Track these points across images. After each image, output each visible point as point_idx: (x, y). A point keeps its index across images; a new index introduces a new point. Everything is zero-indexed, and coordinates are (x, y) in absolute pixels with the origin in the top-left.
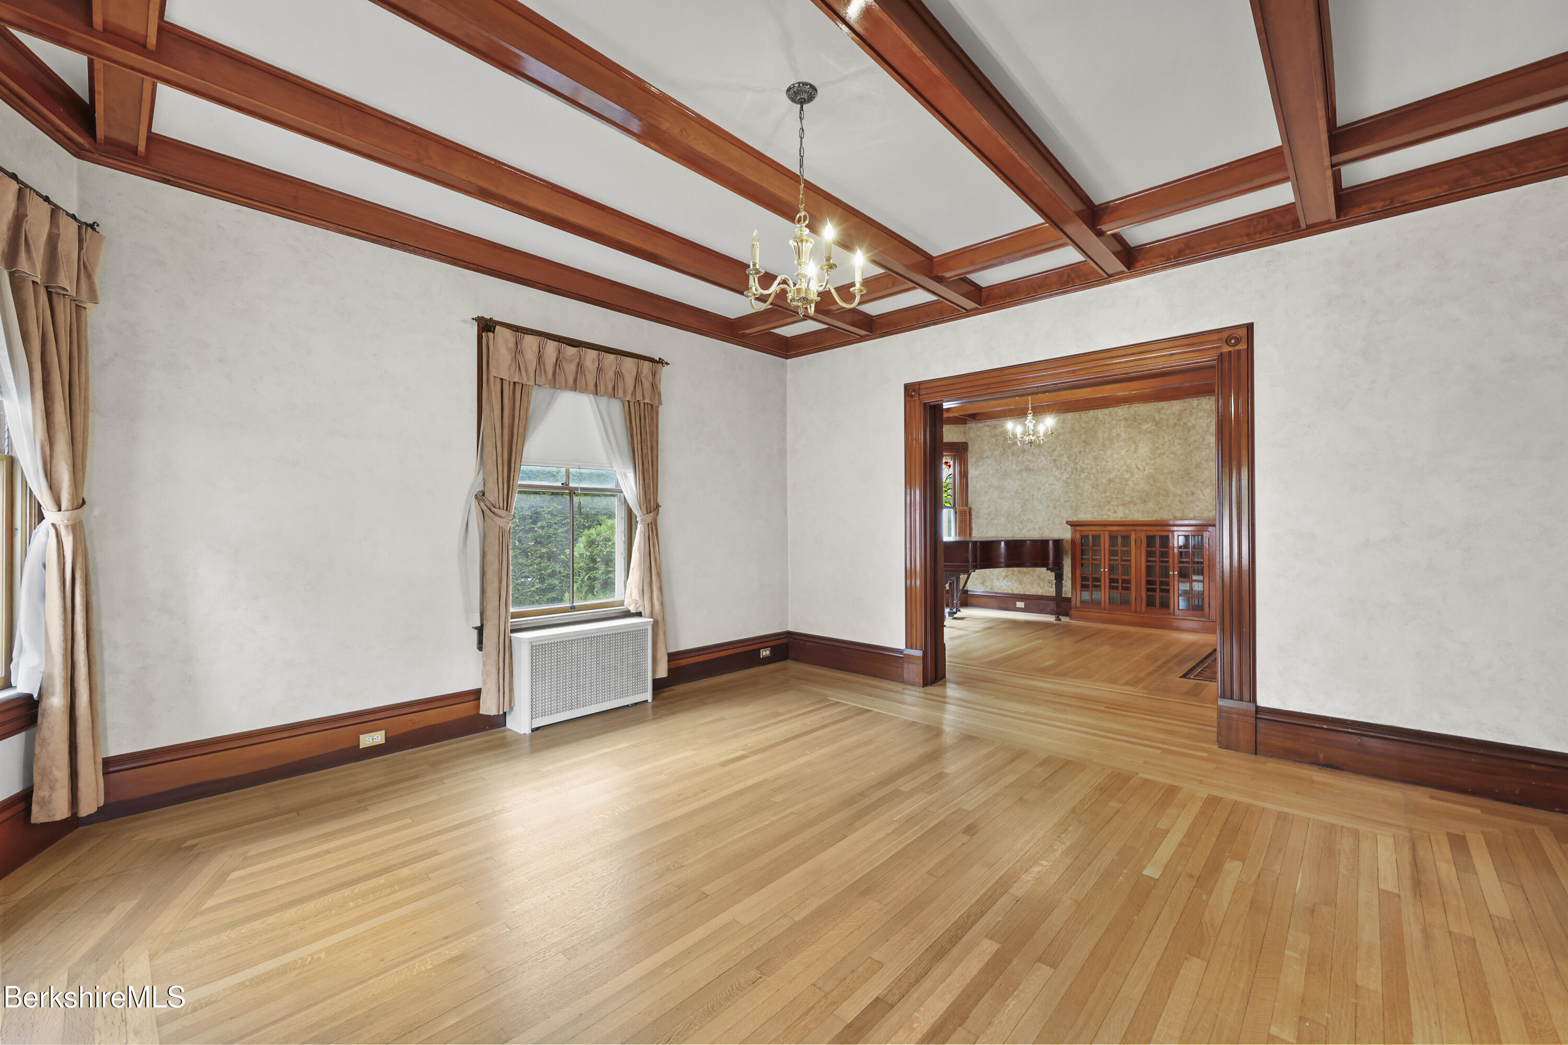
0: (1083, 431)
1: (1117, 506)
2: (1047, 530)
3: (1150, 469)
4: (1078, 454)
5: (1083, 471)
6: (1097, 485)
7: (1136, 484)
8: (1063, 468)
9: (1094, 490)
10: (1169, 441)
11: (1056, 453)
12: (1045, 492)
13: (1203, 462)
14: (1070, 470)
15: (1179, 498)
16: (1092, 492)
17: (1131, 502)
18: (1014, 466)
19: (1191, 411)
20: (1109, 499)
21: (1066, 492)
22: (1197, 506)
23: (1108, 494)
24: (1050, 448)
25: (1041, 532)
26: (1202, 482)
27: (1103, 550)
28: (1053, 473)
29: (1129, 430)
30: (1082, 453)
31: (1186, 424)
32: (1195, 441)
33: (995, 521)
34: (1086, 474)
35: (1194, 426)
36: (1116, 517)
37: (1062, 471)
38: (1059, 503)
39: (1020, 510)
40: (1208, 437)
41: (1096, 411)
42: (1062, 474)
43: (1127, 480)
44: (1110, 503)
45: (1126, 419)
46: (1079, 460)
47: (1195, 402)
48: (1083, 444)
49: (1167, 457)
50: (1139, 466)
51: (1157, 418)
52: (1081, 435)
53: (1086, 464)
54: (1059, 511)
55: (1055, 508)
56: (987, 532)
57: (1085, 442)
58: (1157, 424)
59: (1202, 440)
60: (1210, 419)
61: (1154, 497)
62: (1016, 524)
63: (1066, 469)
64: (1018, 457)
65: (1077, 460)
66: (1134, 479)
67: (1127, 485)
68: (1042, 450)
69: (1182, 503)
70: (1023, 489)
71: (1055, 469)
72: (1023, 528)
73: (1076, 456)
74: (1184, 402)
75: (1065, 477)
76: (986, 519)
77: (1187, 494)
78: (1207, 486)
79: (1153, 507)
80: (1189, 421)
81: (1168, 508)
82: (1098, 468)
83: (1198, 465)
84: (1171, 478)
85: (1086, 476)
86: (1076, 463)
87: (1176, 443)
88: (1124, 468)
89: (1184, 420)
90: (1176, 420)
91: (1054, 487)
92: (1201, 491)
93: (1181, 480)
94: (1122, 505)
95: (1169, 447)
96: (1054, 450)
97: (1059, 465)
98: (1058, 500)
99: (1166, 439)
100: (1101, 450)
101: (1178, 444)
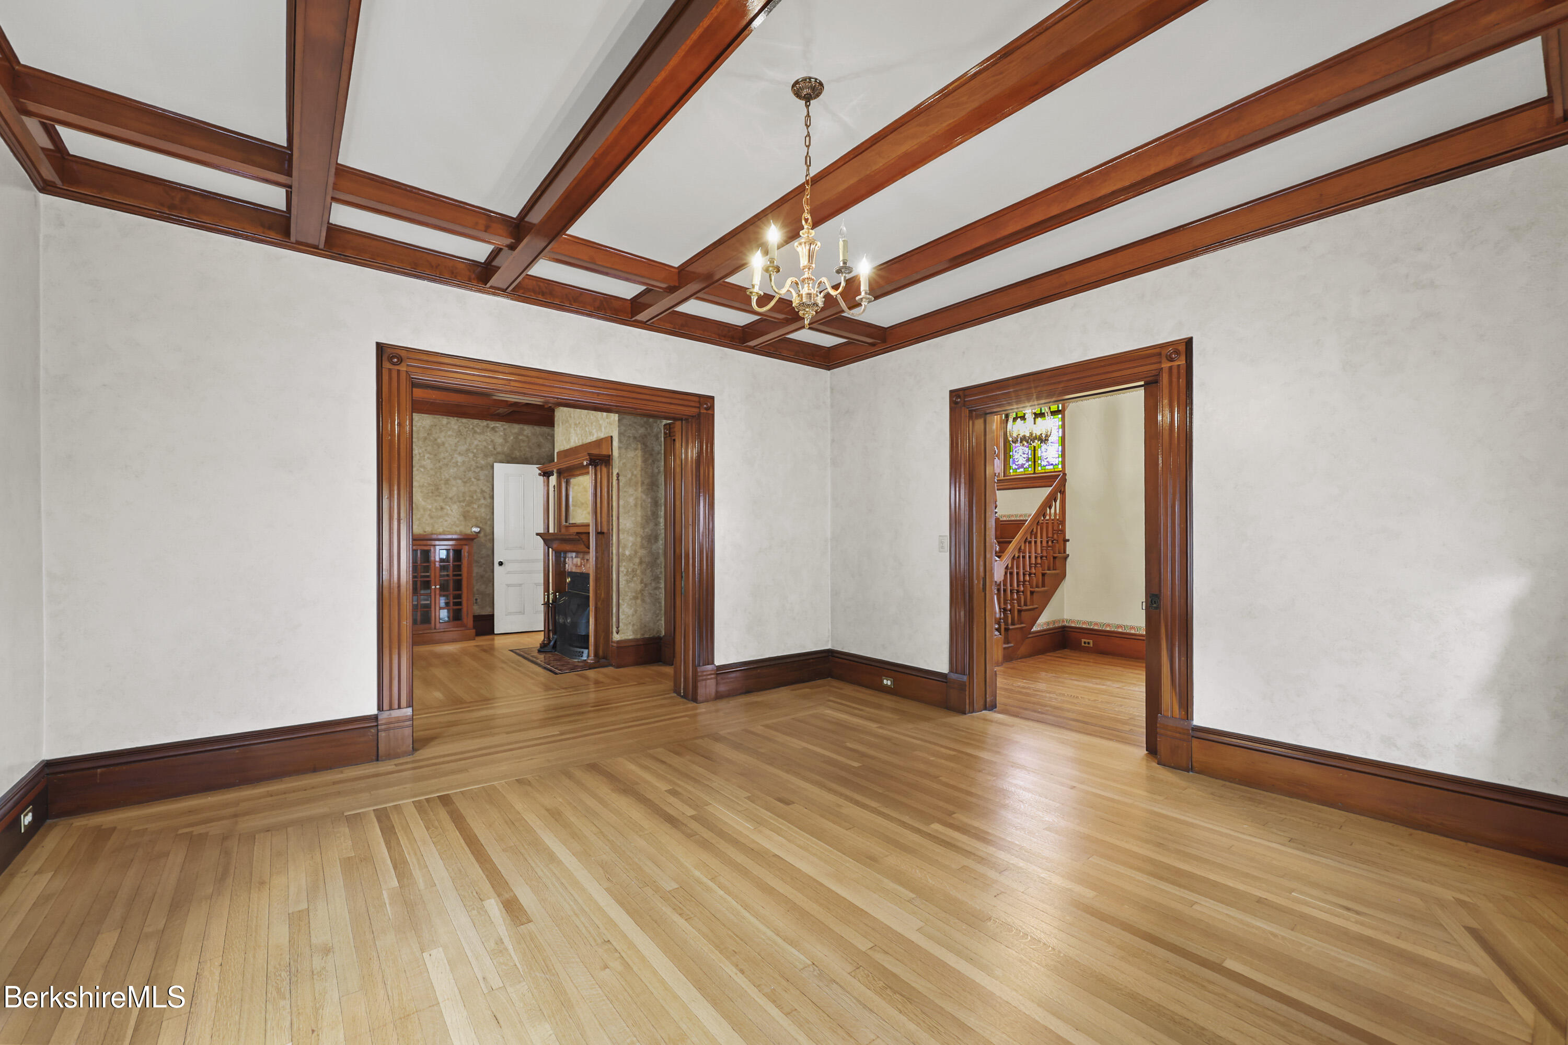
10: (420, 454)
13: (451, 479)
15: (429, 512)
19: (440, 428)
22: (446, 521)
26: (451, 499)
31: (436, 440)
32: (444, 458)
35: (443, 444)
40: (456, 456)
47: (444, 420)
59: (450, 457)
60: (458, 439)
69: (431, 517)
74: (435, 418)
77: (436, 509)
78: (455, 503)
80: (439, 437)
83: (447, 482)
84: (421, 492)
87: (426, 457)
89: (434, 436)
90: (426, 435)
93: (430, 494)
95: (419, 460)
101: (428, 458)
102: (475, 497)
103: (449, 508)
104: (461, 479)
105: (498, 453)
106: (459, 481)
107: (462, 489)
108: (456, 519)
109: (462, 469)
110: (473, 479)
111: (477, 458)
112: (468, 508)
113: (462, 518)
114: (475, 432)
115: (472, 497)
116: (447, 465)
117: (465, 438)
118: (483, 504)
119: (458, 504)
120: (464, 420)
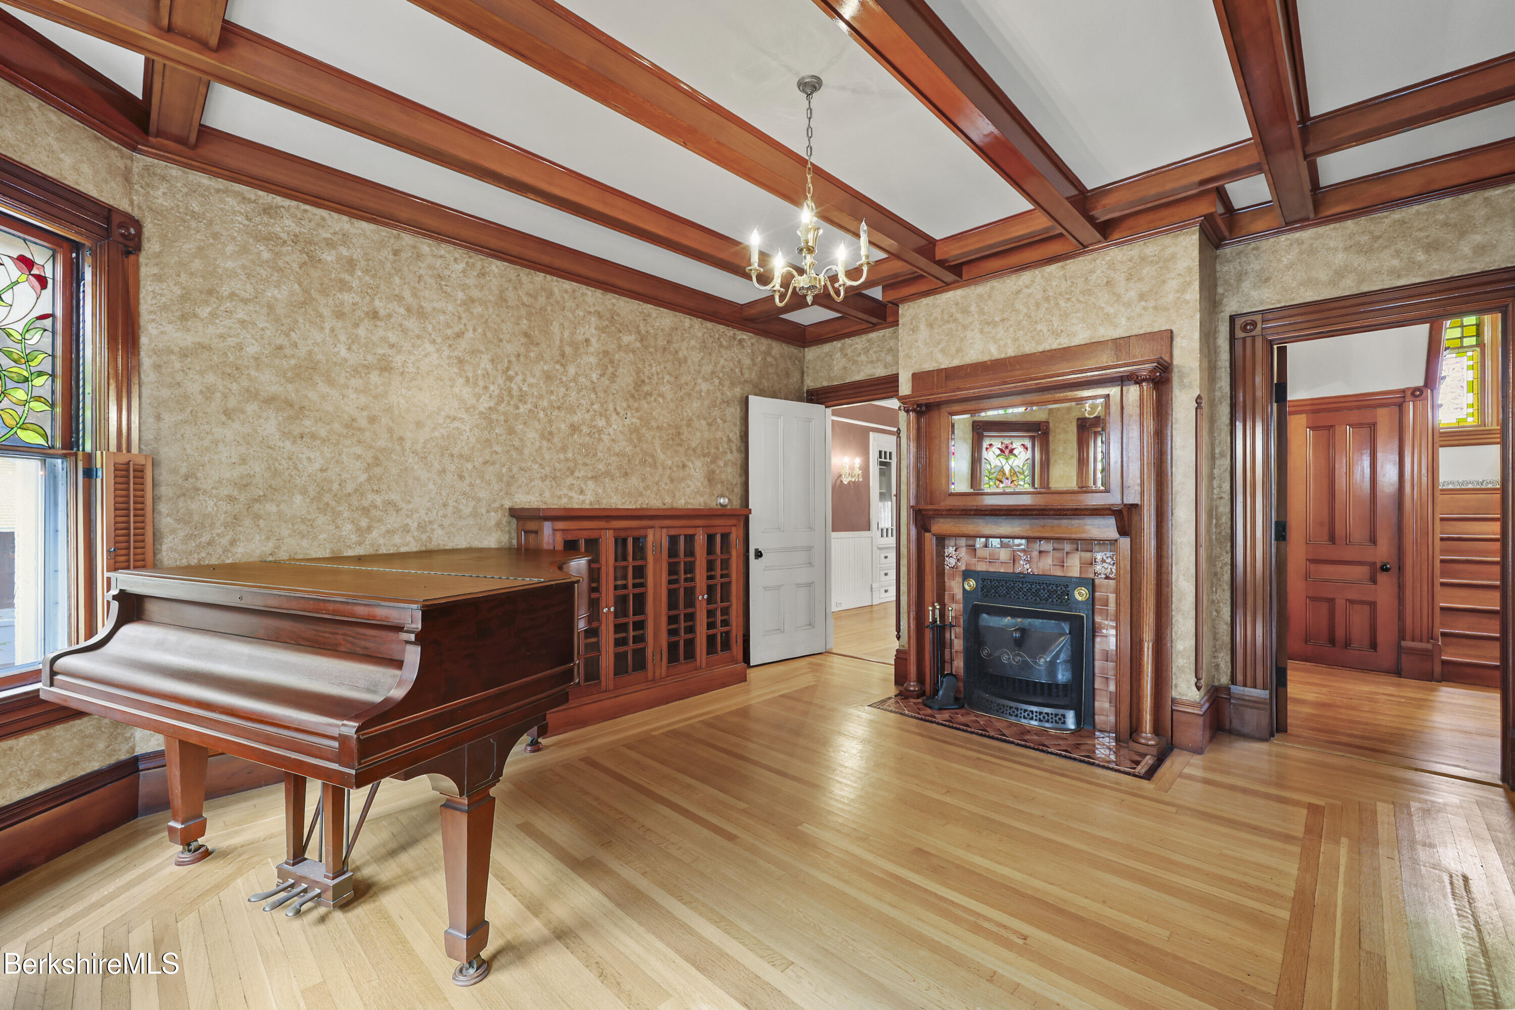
0: (523, 312)
1: (586, 479)
2: (440, 532)
3: (633, 416)
4: (513, 359)
5: (522, 398)
6: (551, 433)
7: (613, 440)
8: (481, 383)
9: (545, 443)
10: (658, 374)
11: (463, 344)
12: (436, 434)
13: (694, 418)
14: (497, 392)
15: (669, 472)
16: (540, 447)
17: (608, 474)
18: (343, 352)
20: (572, 464)
21: (488, 441)
22: (689, 487)
23: (570, 455)
24: (448, 326)
25: (424, 537)
26: (694, 450)
28: (456, 390)
29: (603, 335)
30: (522, 359)
31: (677, 352)
32: (686, 384)
33: (271, 508)
34: (529, 406)
35: (686, 359)
36: (583, 502)
37: (477, 390)
38: (469, 466)
39: (363, 477)
40: (699, 380)
41: (549, 277)
42: (478, 397)
43: (600, 431)
44: (572, 473)
45: (600, 316)
46: (517, 374)
47: (687, 321)
48: (523, 340)
49: (655, 400)
50: (619, 409)
51: (642, 328)
52: (519, 318)
53: (531, 385)
54: (471, 485)
55: (461, 477)
56: (233, 542)
57: (526, 335)
58: (642, 340)
59: (693, 383)
60: (702, 354)
61: (638, 467)
62: (346, 514)
63: (486, 388)
64: (356, 325)
65: (511, 373)
66: (611, 430)
67: (600, 440)
68: (430, 328)
69: (672, 480)
70: (372, 420)
71: (461, 381)
72: (369, 529)
73: (509, 362)
74: (676, 316)
75: (486, 405)
76: (231, 499)
77: (678, 466)
78: (699, 457)
79: (636, 484)
80: (680, 348)
81: (655, 489)
82: (553, 397)
83: (689, 422)
84: (660, 437)
85: (530, 410)
86: (510, 379)
87: (665, 380)
88: (596, 407)
89: (674, 345)
90: (665, 343)
91: (456, 424)
93: (670, 442)
94: (592, 477)
95: (657, 384)
96: (459, 335)
97: (470, 375)
98: (468, 459)
99: (654, 369)
100: (557, 362)
101: (668, 382)
102: (721, 450)
103: (692, 466)
104: (705, 419)
105: (746, 381)
106: (703, 422)
107: (706, 435)
108: (699, 484)
109: (706, 403)
110: (717, 420)
111: (723, 386)
112: (713, 467)
113: (706, 483)
114: (721, 346)
115: (718, 449)
116: (689, 395)
117: (710, 354)
119: (702, 458)
120: (709, 325)
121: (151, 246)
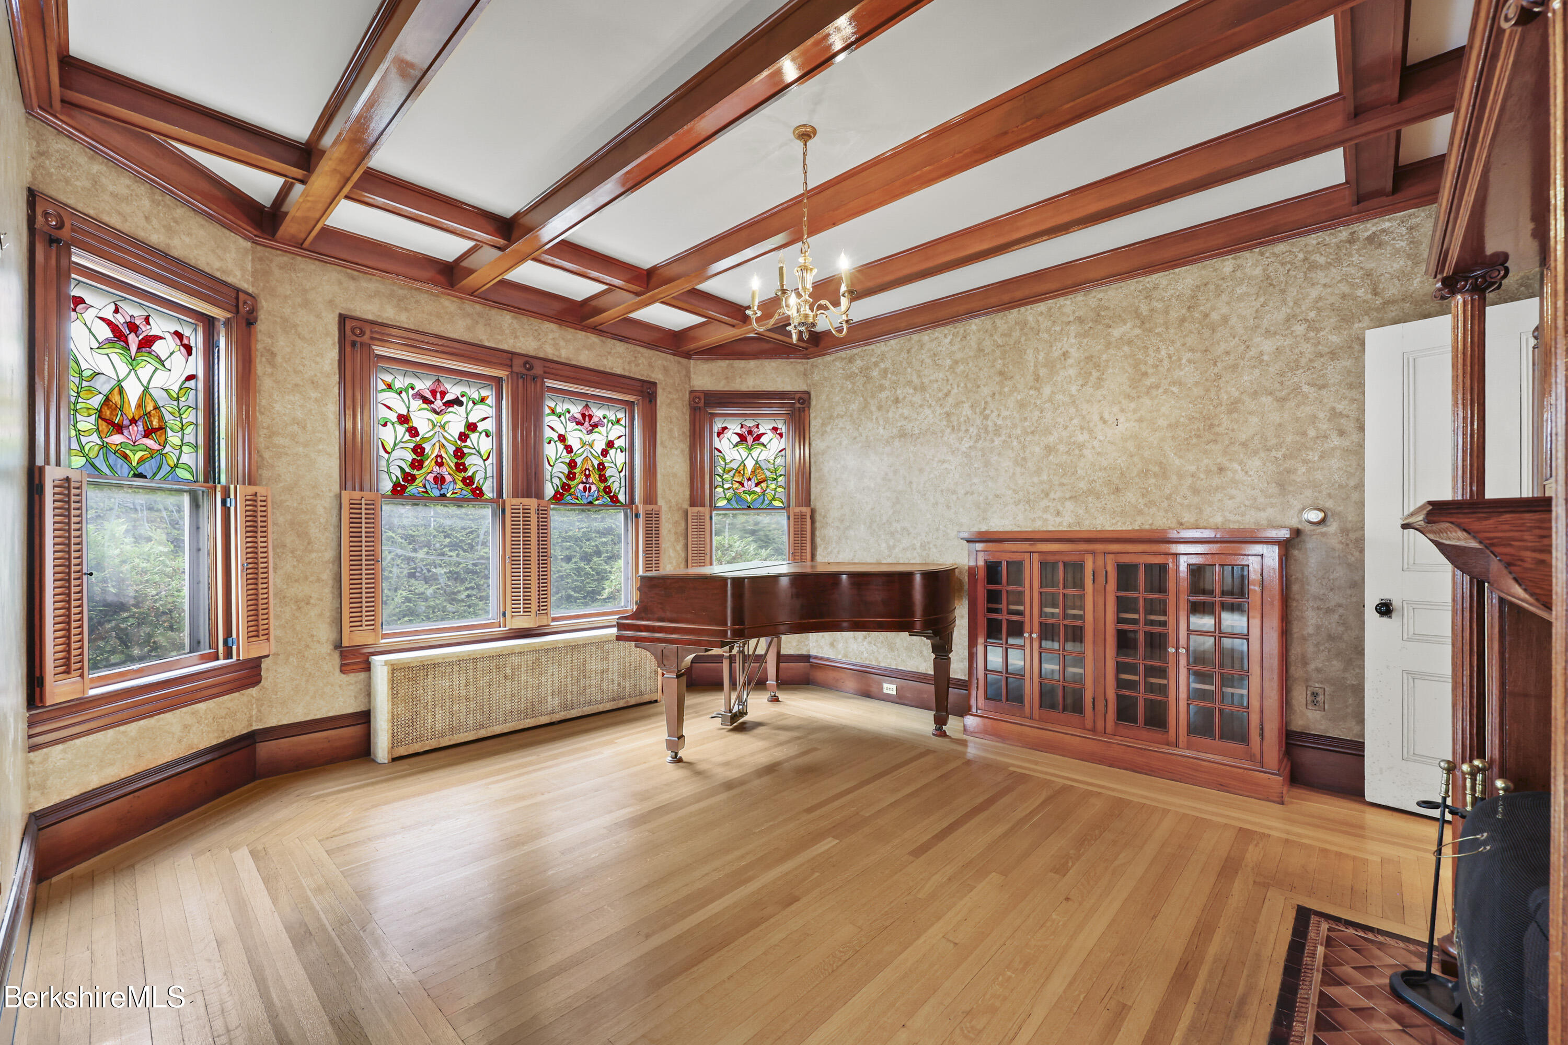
0: (998, 353)
1: (1063, 500)
2: (934, 550)
3: (1127, 420)
4: (989, 399)
5: (997, 431)
6: (1024, 459)
7: (1099, 454)
8: (963, 428)
9: (1018, 470)
10: (1170, 357)
11: (950, 400)
12: (932, 476)
13: (1245, 397)
14: (975, 432)
15: (1190, 481)
16: (1014, 474)
17: (1090, 492)
18: (881, 431)
19: (1218, 286)
20: (1046, 487)
21: (969, 475)
22: (1231, 498)
23: (1044, 477)
24: (940, 390)
25: (924, 554)
26: (1244, 445)
27: (1027, 593)
28: (945, 438)
29: (1085, 341)
30: (997, 396)
31: (1206, 316)
32: (1228, 353)
33: (852, 533)
34: (1003, 437)
35: (1225, 320)
36: (1060, 524)
37: (961, 434)
38: (954, 497)
39: (890, 513)
40: (1257, 340)
41: (1023, 309)
42: (961, 440)
43: (1081, 446)
44: (1047, 495)
45: (1080, 320)
46: (992, 411)
47: (1227, 264)
48: (998, 379)
49: (1166, 392)
50: (1106, 416)
51: (1144, 309)
52: (995, 360)
53: (1005, 418)
54: (956, 513)
55: (949, 507)
56: (838, 552)
57: (1001, 373)
58: (1143, 323)
59: (1243, 347)
60: (1262, 299)
61: (1137, 480)
62: (883, 537)
63: (967, 430)
64: (888, 411)
65: (987, 412)
66: (1096, 443)
67: (1081, 456)
68: (928, 396)
69: (1196, 491)
70: (896, 472)
71: (949, 430)
72: (894, 547)
73: (986, 403)
75: (967, 446)
76: (838, 528)
77: (1208, 472)
78: (1256, 452)
79: (1133, 501)
80: (1213, 308)
81: (1165, 504)
82: (1027, 424)
83: (1234, 406)
84: (1173, 438)
85: (1004, 441)
86: (986, 418)
87: (1184, 361)
88: (1075, 421)
89: (1202, 308)
90: (1184, 311)
91: (946, 465)
92: (1240, 464)
93: (1194, 441)
94: (1071, 498)
95: (1168, 370)
96: (947, 395)
97: (955, 423)
98: (954, 492)
99: (1163, 353)
100: (1031, 388)
101: (1189, 361)
102: (1312, 433)
103: (1239, 468)
104: (1271, 393)
106: (1266, 400)
107: (1275, 416)
109: (1276, 368)
110: (1306, 389)
111: (1318, 330)
112: (1288, 464)
113: (1273, 489)
114: (1314, 266)
115: (1304, 434)
116: (1234, 367)
117: (1283, 292)
118: (1334, 449)
119: (1263, 454)
120: (1281, 247)
121: (813, 403)
